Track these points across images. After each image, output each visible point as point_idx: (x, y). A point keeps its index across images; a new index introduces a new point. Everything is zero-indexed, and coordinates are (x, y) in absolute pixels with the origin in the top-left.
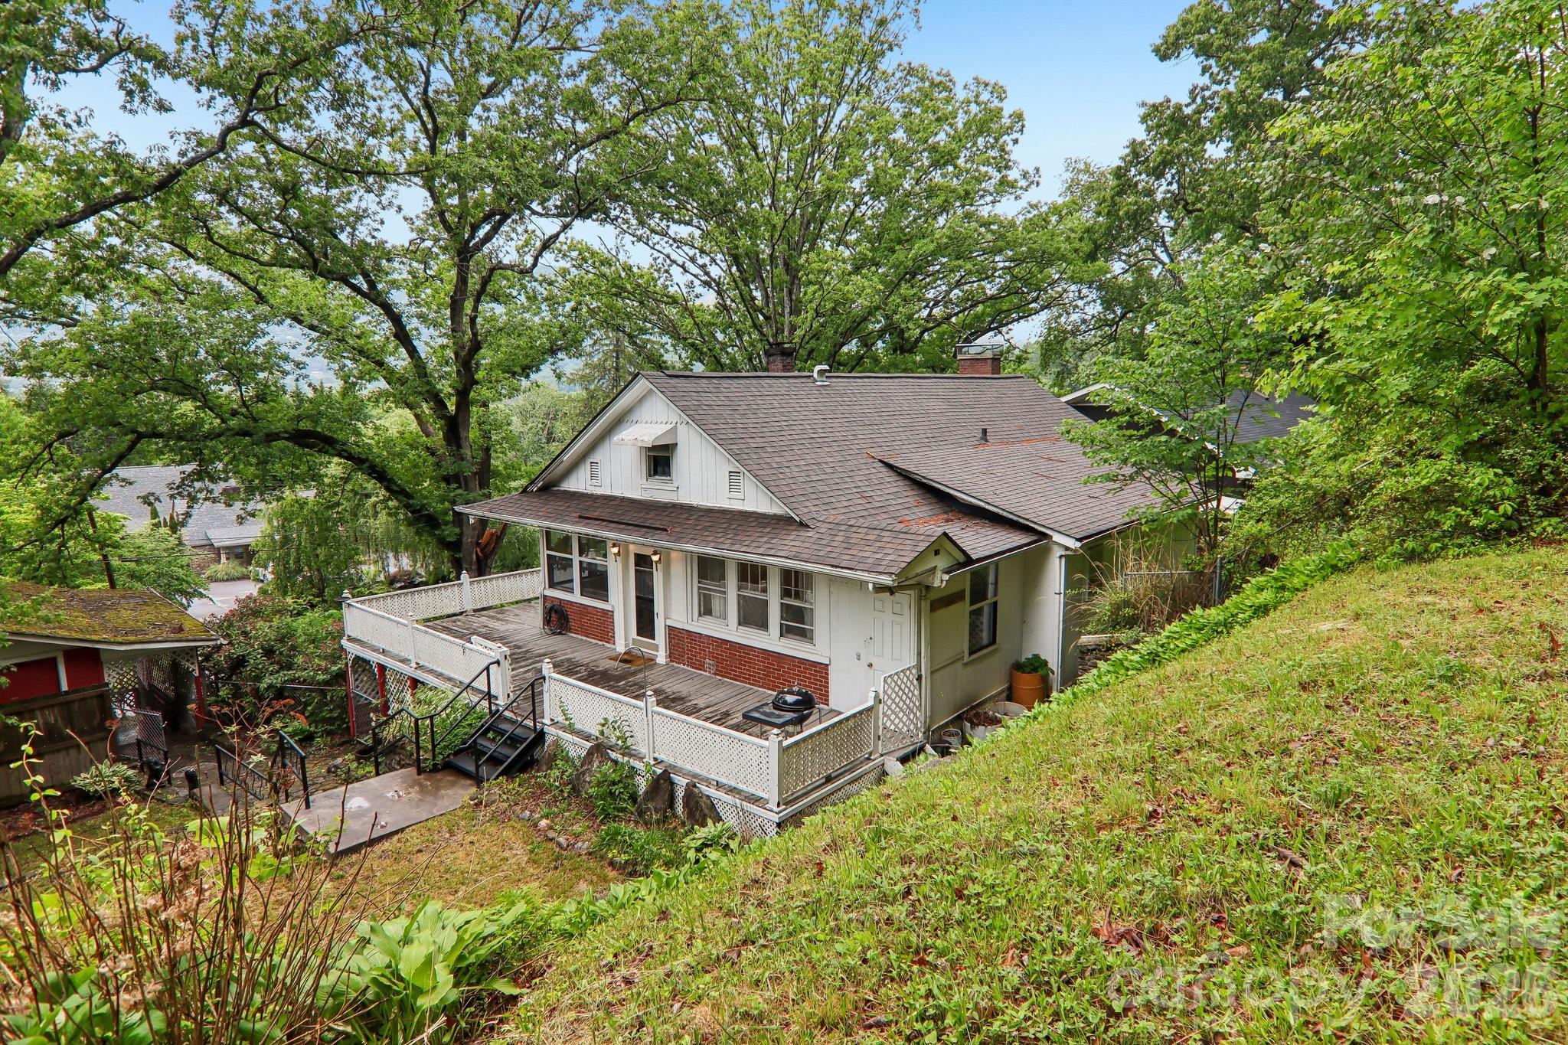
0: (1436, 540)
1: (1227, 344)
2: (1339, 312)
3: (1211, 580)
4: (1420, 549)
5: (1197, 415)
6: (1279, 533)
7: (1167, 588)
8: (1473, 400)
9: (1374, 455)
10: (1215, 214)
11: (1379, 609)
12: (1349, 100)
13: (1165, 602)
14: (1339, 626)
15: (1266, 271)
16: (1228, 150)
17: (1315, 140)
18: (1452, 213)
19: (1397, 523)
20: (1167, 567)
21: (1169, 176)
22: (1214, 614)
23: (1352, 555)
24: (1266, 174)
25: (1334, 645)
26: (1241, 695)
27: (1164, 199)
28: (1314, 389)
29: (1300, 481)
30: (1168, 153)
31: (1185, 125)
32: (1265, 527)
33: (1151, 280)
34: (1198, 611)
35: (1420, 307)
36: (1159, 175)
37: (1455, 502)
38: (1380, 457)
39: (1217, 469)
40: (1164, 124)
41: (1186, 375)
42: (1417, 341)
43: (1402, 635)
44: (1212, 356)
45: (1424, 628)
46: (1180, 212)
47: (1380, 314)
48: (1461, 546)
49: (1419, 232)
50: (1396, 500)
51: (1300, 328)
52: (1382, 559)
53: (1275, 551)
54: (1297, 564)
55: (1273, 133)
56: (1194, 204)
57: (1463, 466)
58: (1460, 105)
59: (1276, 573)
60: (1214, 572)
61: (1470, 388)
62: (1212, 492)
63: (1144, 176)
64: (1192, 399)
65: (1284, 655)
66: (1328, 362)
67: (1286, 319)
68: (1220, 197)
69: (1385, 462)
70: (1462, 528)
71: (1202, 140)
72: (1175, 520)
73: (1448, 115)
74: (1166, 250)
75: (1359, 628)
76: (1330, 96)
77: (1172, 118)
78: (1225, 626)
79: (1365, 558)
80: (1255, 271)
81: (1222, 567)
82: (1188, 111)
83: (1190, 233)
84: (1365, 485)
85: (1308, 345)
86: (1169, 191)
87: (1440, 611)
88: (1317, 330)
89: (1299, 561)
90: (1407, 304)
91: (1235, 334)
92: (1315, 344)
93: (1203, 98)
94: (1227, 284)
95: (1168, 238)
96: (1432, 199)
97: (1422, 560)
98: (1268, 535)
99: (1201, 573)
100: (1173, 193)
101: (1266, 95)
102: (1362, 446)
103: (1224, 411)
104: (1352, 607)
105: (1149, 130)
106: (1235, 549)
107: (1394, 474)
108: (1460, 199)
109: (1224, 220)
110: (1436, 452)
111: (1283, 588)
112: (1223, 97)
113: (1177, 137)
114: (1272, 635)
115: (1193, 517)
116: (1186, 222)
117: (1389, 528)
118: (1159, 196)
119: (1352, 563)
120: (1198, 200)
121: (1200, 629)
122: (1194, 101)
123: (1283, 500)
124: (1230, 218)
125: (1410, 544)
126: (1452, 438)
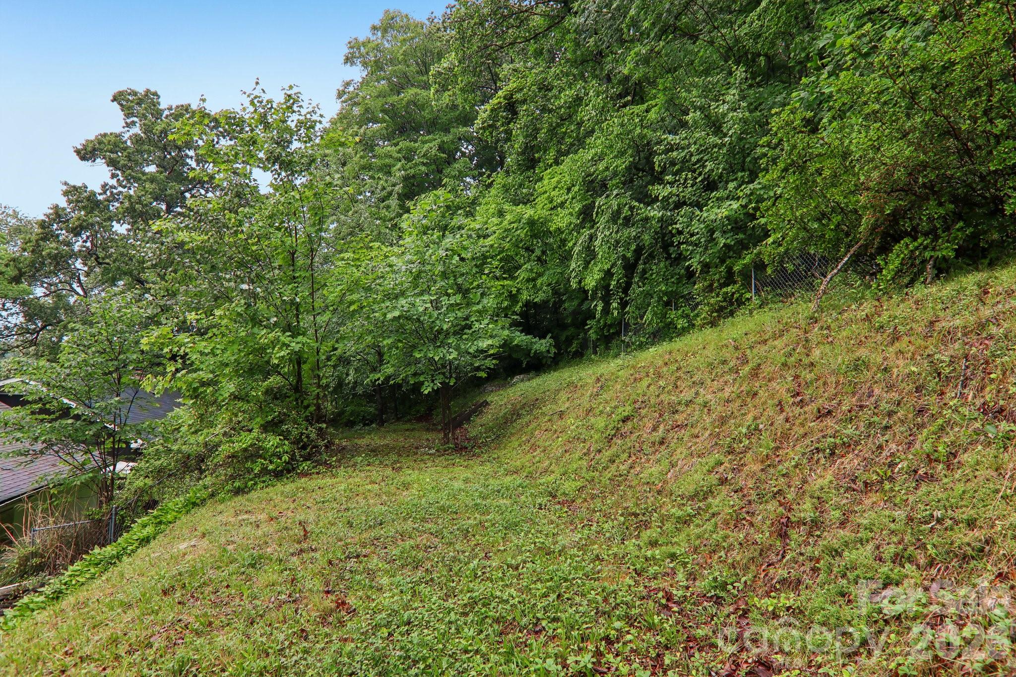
0: (251, 480)
1: (121, 356)
2: (194, 343)
3: (108, 525)
4: (242, 486)
5: (98, 404)
6: (159, 484)
7: (71, 537)
8: (269, 398)
9: (218, 430)
10: (118, 268)
11: (217, 529)
12: (200, 221)
13: (69, 548)
14: (192, 543)
15: (149, 311)
16: (128, 230)
17: (180, 239)
18: (255, 296)
19: (230, 471)
20: (71, 520)
21: (84, 236)
22: (110, 550)
23: (204, 494)
24: (149, 251)
25: (189, 557)
26: (119, 610)
27: (80, 251)
28: (180, 389)
29: (175, 448)
30: (84, 221)
31: (98, 206)
32: (149, 482)
33: (68, 304)
34: (97, 550)
35: (240, 345)
36: (78, 234)
37: (260, 457)
38: (222, 431)
39: (113, 443)
40: (82, 202)
41: (90, 376)
42: (239, 363)
43: (229, 543)
44: (110, 364)
45: (241, 536)
46: (92, 262)
47: (218, 346)
48: (264, 482)
49: (238, 304)
50: (229, 457)
51: (171, 351)
52: (222, 495)
53: (157, 498)
54: (170, 505)
55: (155, 228)
56: (103, 259)
57: (264, 435)
58: (259, 241)
59: (155, 512)
60: (110, 518)
61: (268, 392)
62: (109, 459)
63: (64, 232)
64: (96, 393)
65: (153, 573)
66: (188, 373)
67: (162, 344)
68: (123, 259)
69: (225, 434)
70: (264, 471)
71: (110, 219)
72: (79, 483)
73: (253, 244)
74: (81, 285)
75: (205, 543)
76: (188, 216)
77: (88, 199)
78: (118, 558)
79: (212, 495)
80: (142, 310)
81: (116, 514)
82: (100, 198)
83: (100, 277)
84: (212, 448)
85: (176, 361)
86: (84, 247)
87: (251, 523)
88: (182, 352)
89: (172, 502)
90: (233, 342)
91: (128, 350)
92: (180, 361)
93: (112, 193)
94: (122, 316)
95: (82, 278)
96: (245, 287)
97: (244, 492)
98: (151, 487)
99: (100, 521)
100: (87, 248)
101: (155, 204)
102: (211, 425)
103: (119, 402)
104: (201, 529)
105: (70, 202)
106: (126, 499)
107: (227, 442)
108: (259, 290)
109: (125, 274)
110: (250, 428)
111: (160, 523)
112: (126, 197)
113: (91, 212)
114: (147, 559)
115: (93, 479)
116: (97, 270)
117: (226, 475)
118: (76, 248)
119: (205, 500)
120: (106, 257)
121: (97, 564)
122: (105, 193)
123: (163, 461)
124: (129, 273)
125: (237, 484)
126: (258, 419)
